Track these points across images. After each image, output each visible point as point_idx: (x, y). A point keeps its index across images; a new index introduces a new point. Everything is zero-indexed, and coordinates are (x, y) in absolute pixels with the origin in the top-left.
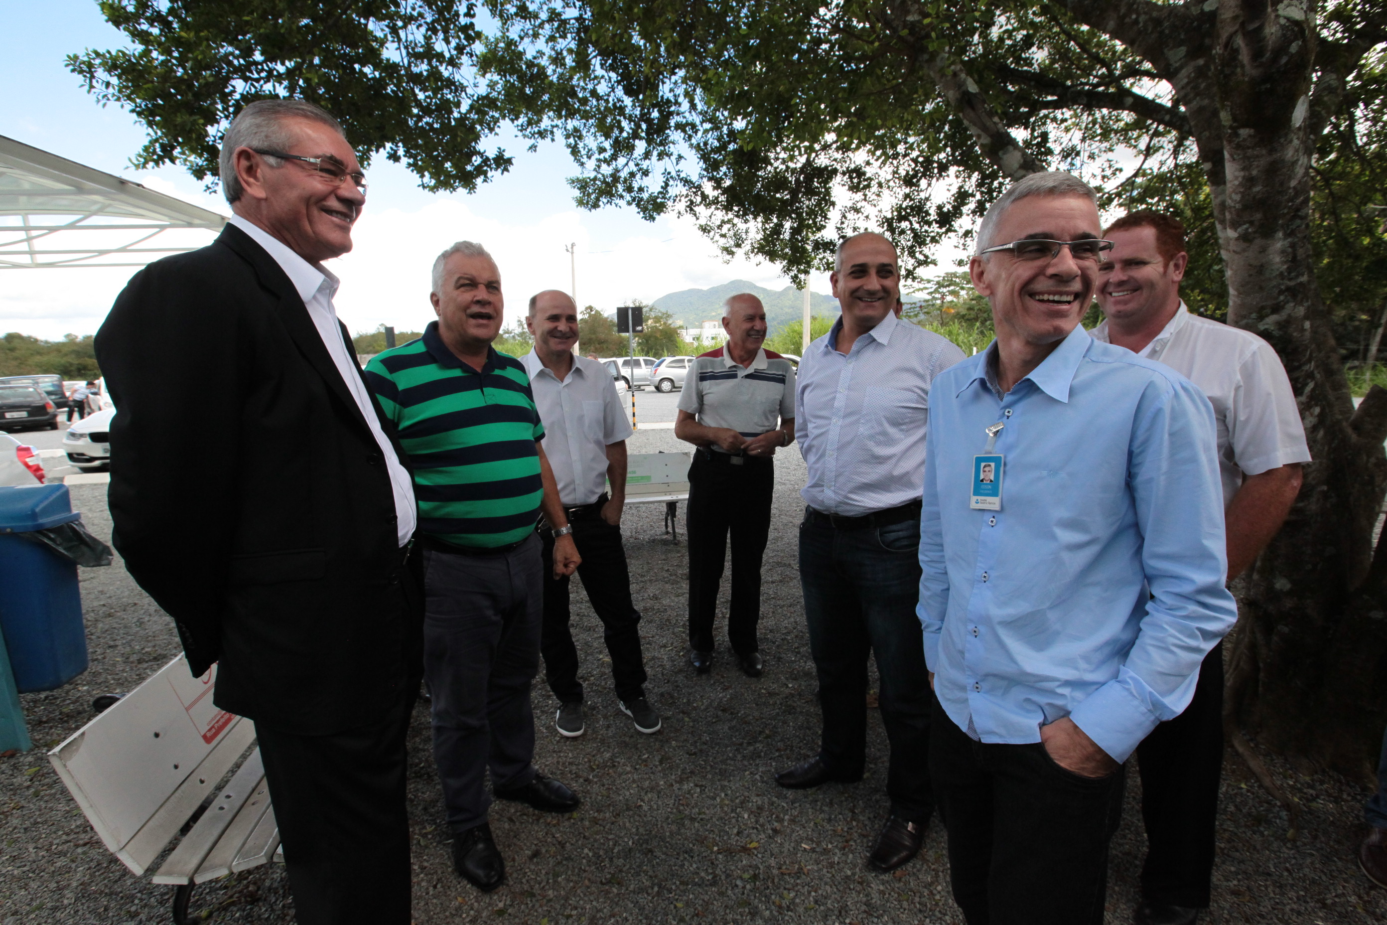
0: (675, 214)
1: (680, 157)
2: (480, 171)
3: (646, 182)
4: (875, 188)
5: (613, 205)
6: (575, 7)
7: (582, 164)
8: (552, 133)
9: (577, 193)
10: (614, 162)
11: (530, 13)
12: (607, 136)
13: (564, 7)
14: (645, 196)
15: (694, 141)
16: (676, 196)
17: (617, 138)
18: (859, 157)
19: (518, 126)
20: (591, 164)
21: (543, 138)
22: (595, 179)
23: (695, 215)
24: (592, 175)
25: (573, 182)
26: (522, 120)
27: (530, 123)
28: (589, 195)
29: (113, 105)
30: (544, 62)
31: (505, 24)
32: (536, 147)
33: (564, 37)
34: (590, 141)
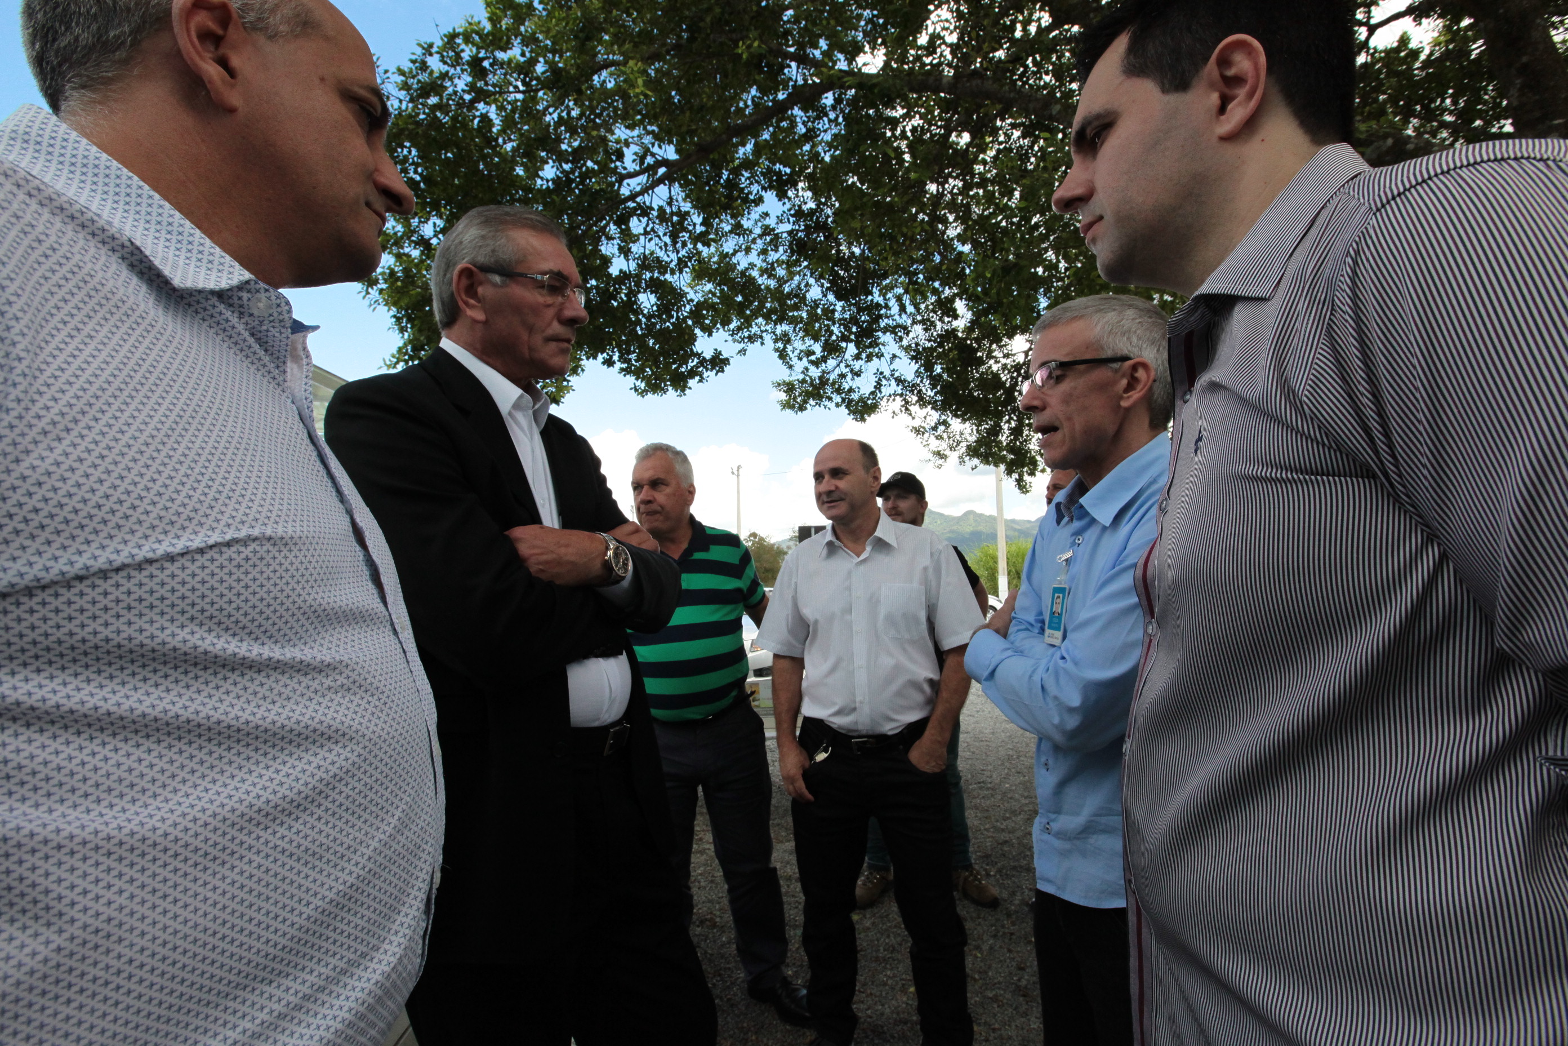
1: (894, 356)
2: (692, 373)
3: (858, 382)
5: (822, 407)
6: (789, 223)
7: (791, 367)
8: (761, 337)
9: (783, 396)
10: (823, 365)
11: (745, 230)
12: (816, 339)
13: (777, 223)
14: (855, 396)
15: (905, 343)
16: (890, 396)
17: (826, 341)
19: (729, 331)
20: (799, 366)
21: (752, 342)
22: (804, 381)
23: (910, 415)
24: (801, 377)
25: (780, 385)
26: (734, 325)
27: (739, 329)
28: (795, 399)
29: (382, 309)
30: (755, 273)
32: (746, 350)
33: (776, 250)
34: (799, 344)
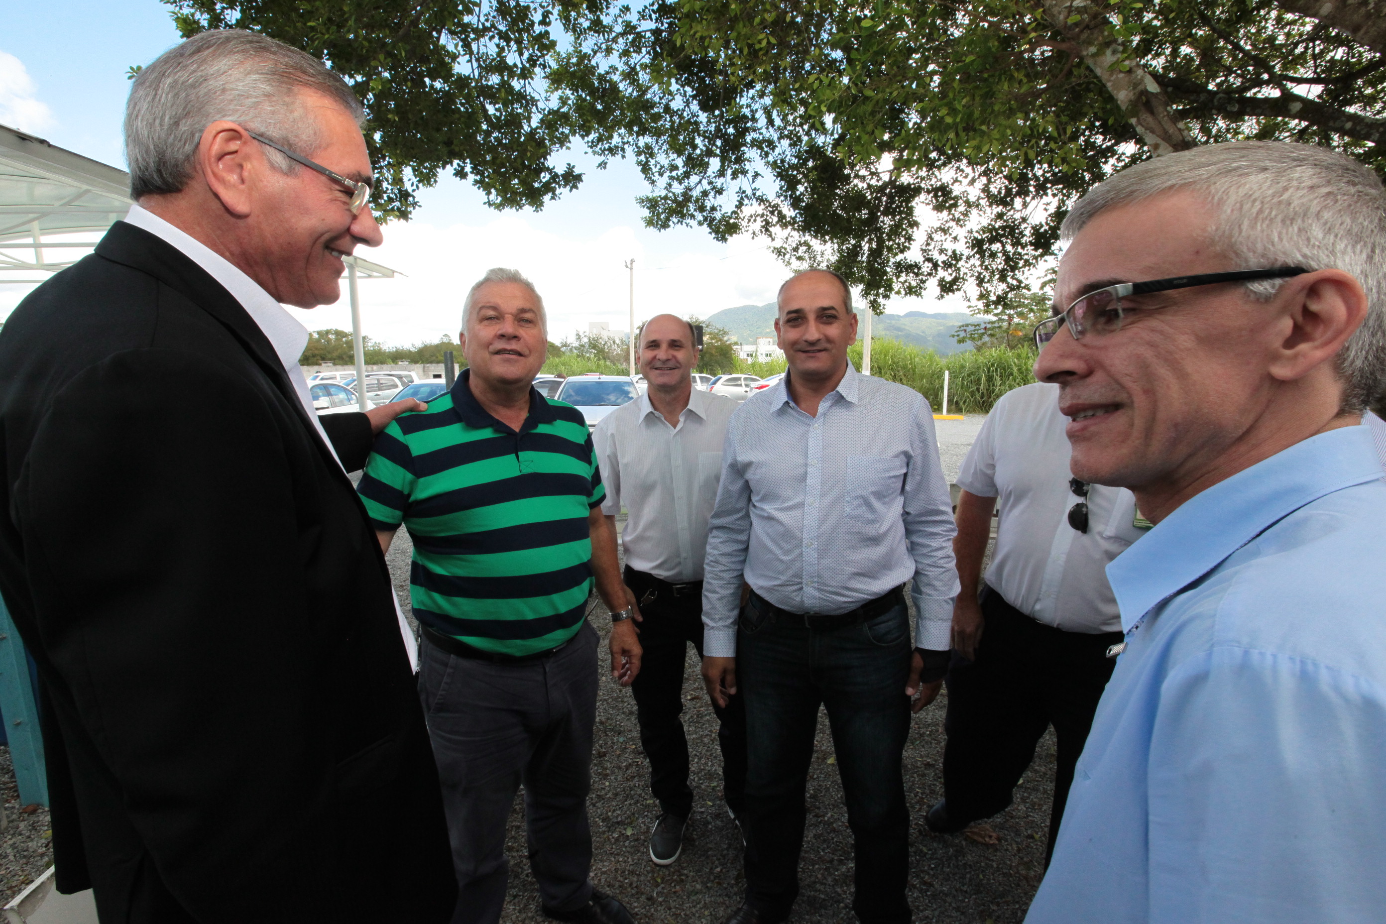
0: (749, 235)
1: (757, 175)
2: (547, 188)
3: (719, 200)
4: (962, 208)
5: (684, 225)
6: (651, 20)
7: (653, 182)
8: (623, 150)
9: (646, 213)
10: (686, 181)
11: (605, 27)
12: (680, 153)
13: (639, 20)
14: (718, 215)
15: (771, 159)
16: (751, 216)
17: (690, 155)
18: (946, 175)
19: (588, 142)
20: (662, 182)
21: (613, 155)
22: (666, 198)
23: (770, 236)
24: (663, 193)
25: (643, 201)
26: (593, 136)
27: (600, 140)
28: (659, 215)
30: (616, 78)
31: (578, 38)
32: (606, 164)
33: (638, 52)
34: (662, 159)
